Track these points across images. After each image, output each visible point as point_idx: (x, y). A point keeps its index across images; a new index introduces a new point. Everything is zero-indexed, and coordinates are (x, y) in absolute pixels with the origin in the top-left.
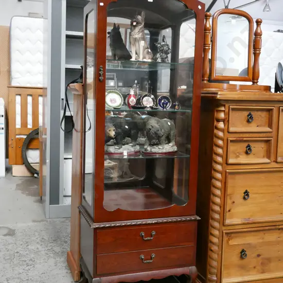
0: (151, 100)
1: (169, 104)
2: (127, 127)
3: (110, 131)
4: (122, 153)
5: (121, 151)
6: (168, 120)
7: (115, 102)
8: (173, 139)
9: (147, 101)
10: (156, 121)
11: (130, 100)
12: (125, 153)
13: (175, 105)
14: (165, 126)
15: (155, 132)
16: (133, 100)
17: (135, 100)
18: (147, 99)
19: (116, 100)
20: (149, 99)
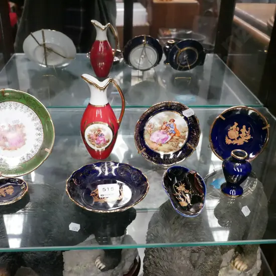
11: (89, 132)
18: (164, 124)
19: (24, 132)
20: (174, 121)
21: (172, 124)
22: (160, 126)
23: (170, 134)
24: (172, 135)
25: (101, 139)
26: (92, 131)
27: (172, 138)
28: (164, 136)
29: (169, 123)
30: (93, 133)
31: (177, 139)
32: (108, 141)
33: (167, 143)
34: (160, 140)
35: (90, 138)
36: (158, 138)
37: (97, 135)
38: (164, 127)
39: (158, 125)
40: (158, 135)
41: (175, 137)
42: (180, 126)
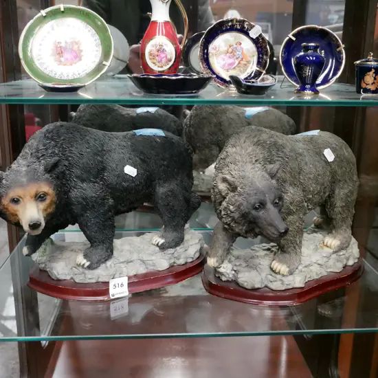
0: (248, 46)
1: (331, 63)
2: (130, 171)
3: (16, 201)
4: (101, 289)
5: (100, 274)
6: (327, 136)
7: (78, 56)
8: (344, 220)
9: (232, 52)
10: (258, 150)
11: (150, 47)
12: (119, 288)
13: (365, 70)
14: (310, 167)
15: (244, 216)
16: (161, 50)
17: (170, 50)
18: (230, 46)
19: (81, 48)
20: (241, 44)
21: (239, 48)
22: (226, 49)
23: (237, 58)
24: (240, 59)
25: (163, 55)
26: (153, 46)
27: (239, 63)
28: (231, 61)
29: (235, 46)
30: (154, 48)
31: (246, 65)
32: (170, 60)
33: (234, 68)
34: (226, 65)
35: (151, 55)
36: (224, 62)
37: (158, 51)
38: (230, 50)
39: (224, 48)
40: (224, 60)
41: (242, 62)
42: (248, 50)
